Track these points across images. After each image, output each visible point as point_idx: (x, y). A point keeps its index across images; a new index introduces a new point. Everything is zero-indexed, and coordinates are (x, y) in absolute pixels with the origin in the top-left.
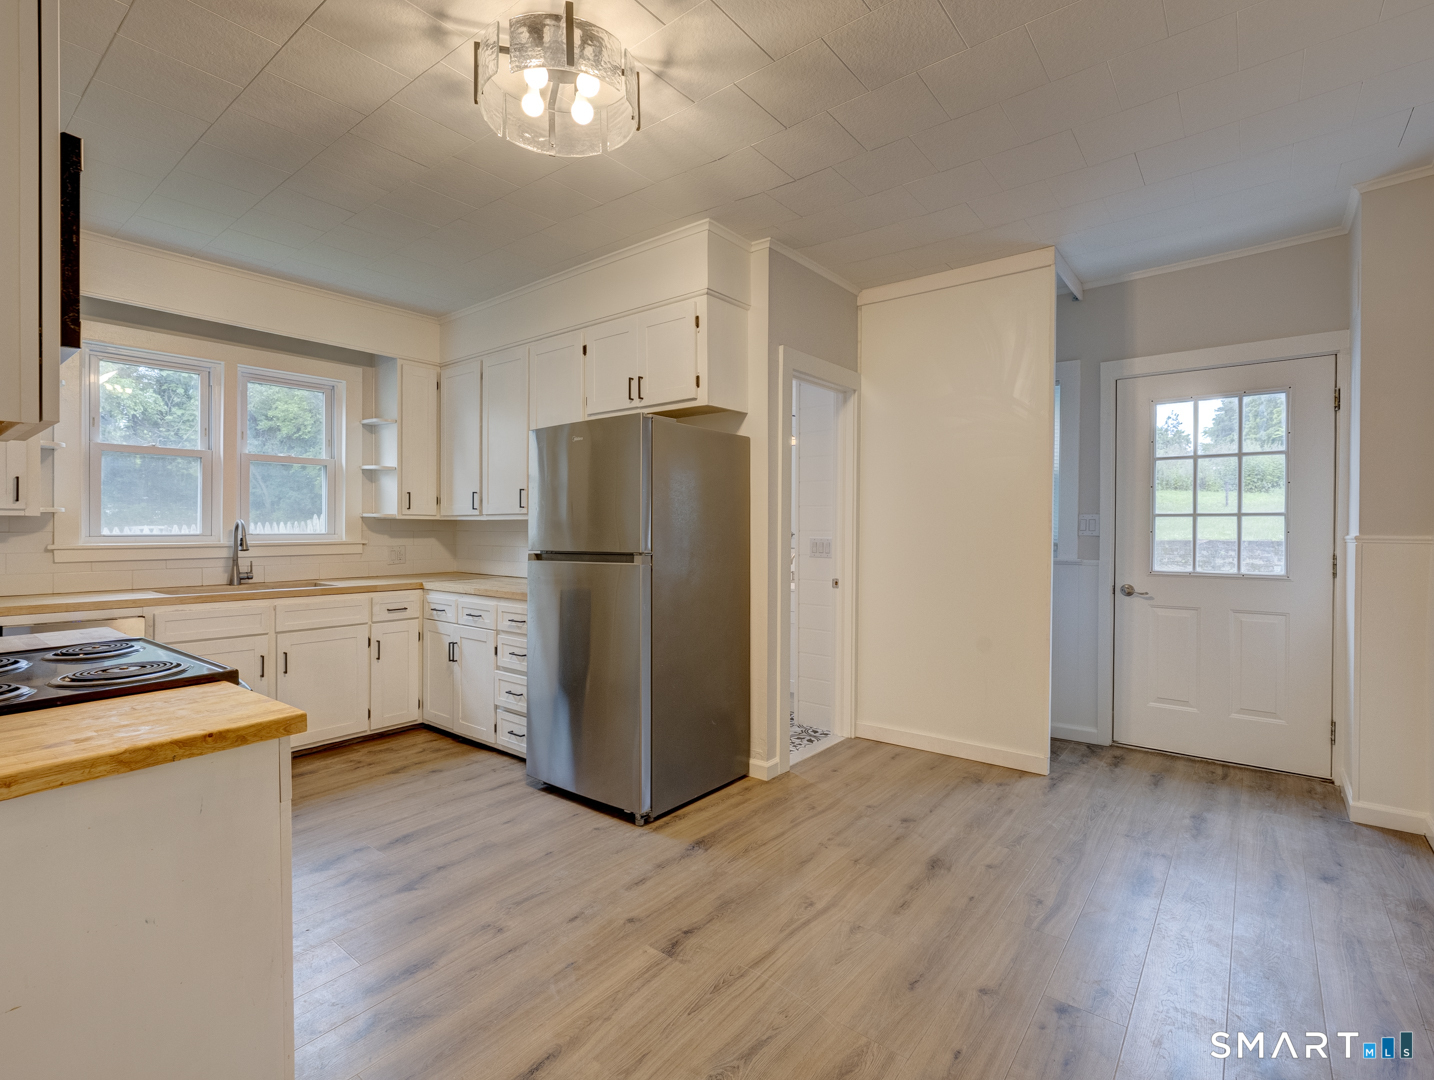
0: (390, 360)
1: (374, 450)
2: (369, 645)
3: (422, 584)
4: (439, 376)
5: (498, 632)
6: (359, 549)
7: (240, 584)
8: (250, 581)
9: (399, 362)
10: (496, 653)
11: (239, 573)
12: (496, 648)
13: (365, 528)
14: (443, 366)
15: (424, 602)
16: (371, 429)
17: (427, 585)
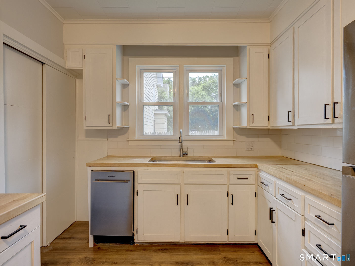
0: (245, 47)
1: (238, 95)
2: (228, 196)
3: (257, 165)
4: (269, 51)
5: (305, 219)
6: (232, 143)
7: (183, 156)
8: (187, 155)
9: (248, 47)
10: (303, 234)
11: (183, 152)
12: (303, 231)
13: (235, 133)
14: (271, 45)
15: (258, 176)
16: (237, 86)
17: (260, 166)
